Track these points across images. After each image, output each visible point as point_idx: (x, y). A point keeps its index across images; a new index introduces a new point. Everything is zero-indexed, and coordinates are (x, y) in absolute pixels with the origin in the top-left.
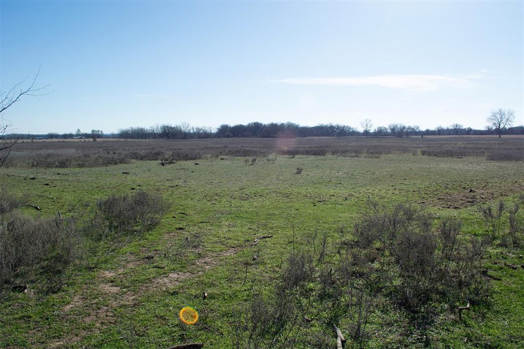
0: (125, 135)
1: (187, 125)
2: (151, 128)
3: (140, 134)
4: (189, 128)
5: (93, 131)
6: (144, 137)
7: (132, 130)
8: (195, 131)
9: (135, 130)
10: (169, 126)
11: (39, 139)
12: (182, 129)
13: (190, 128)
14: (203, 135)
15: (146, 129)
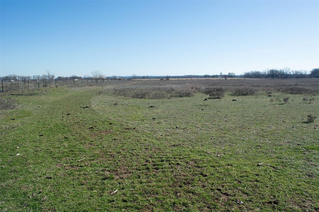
0: (247, 76)
1: (288, 69)
2: (264, 71)
3: (257, 75)
4: (289, 71)
5: (229, 73)
6: (259, 77)
7: (252, 73)
8: (294, 73)
9: (254, 72)
10: (276, 70)
11: (200, 78)
12: (285, 71)
13: (291, 71)
14: (299, 76)
15: (260, 72)
